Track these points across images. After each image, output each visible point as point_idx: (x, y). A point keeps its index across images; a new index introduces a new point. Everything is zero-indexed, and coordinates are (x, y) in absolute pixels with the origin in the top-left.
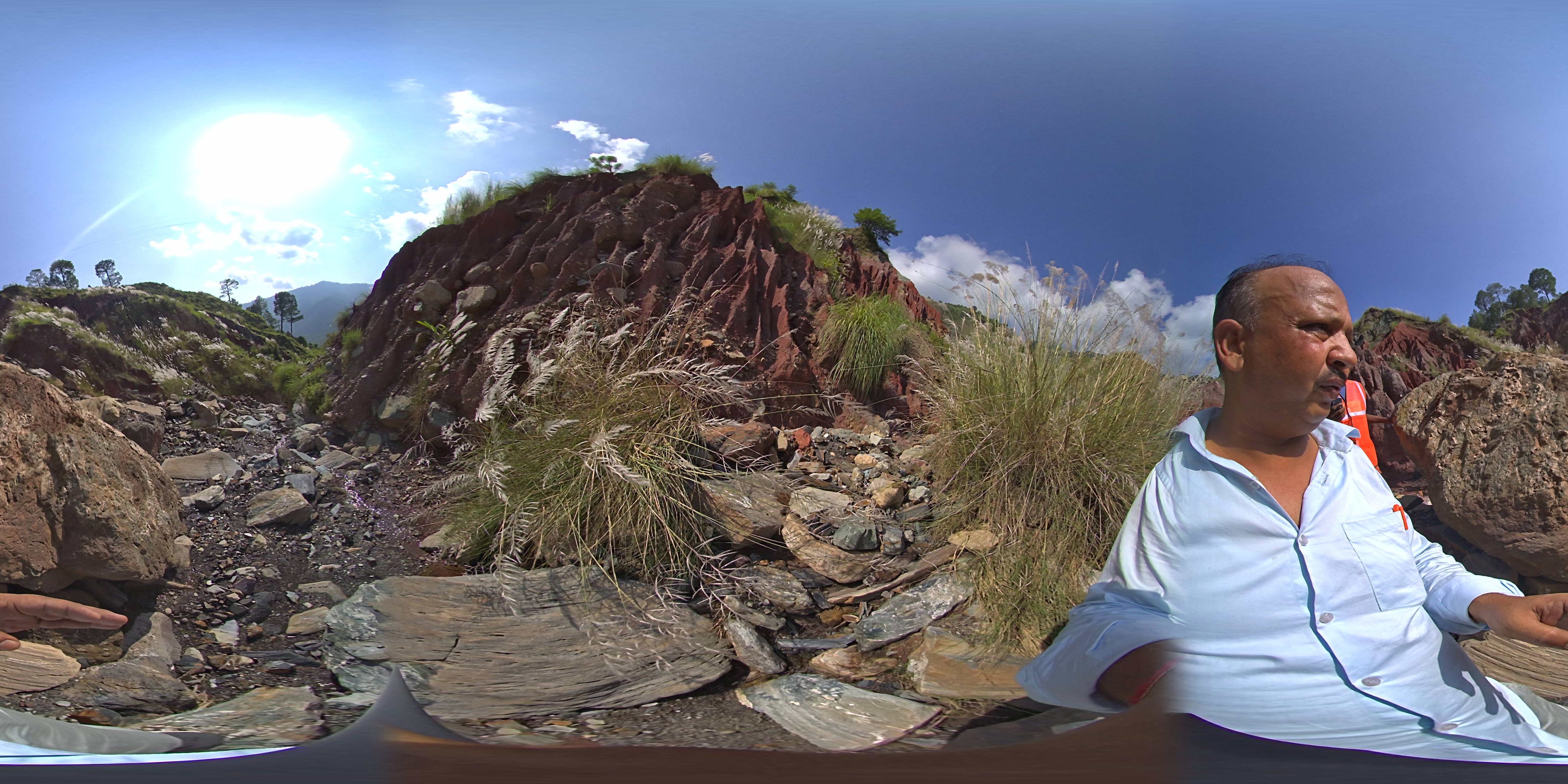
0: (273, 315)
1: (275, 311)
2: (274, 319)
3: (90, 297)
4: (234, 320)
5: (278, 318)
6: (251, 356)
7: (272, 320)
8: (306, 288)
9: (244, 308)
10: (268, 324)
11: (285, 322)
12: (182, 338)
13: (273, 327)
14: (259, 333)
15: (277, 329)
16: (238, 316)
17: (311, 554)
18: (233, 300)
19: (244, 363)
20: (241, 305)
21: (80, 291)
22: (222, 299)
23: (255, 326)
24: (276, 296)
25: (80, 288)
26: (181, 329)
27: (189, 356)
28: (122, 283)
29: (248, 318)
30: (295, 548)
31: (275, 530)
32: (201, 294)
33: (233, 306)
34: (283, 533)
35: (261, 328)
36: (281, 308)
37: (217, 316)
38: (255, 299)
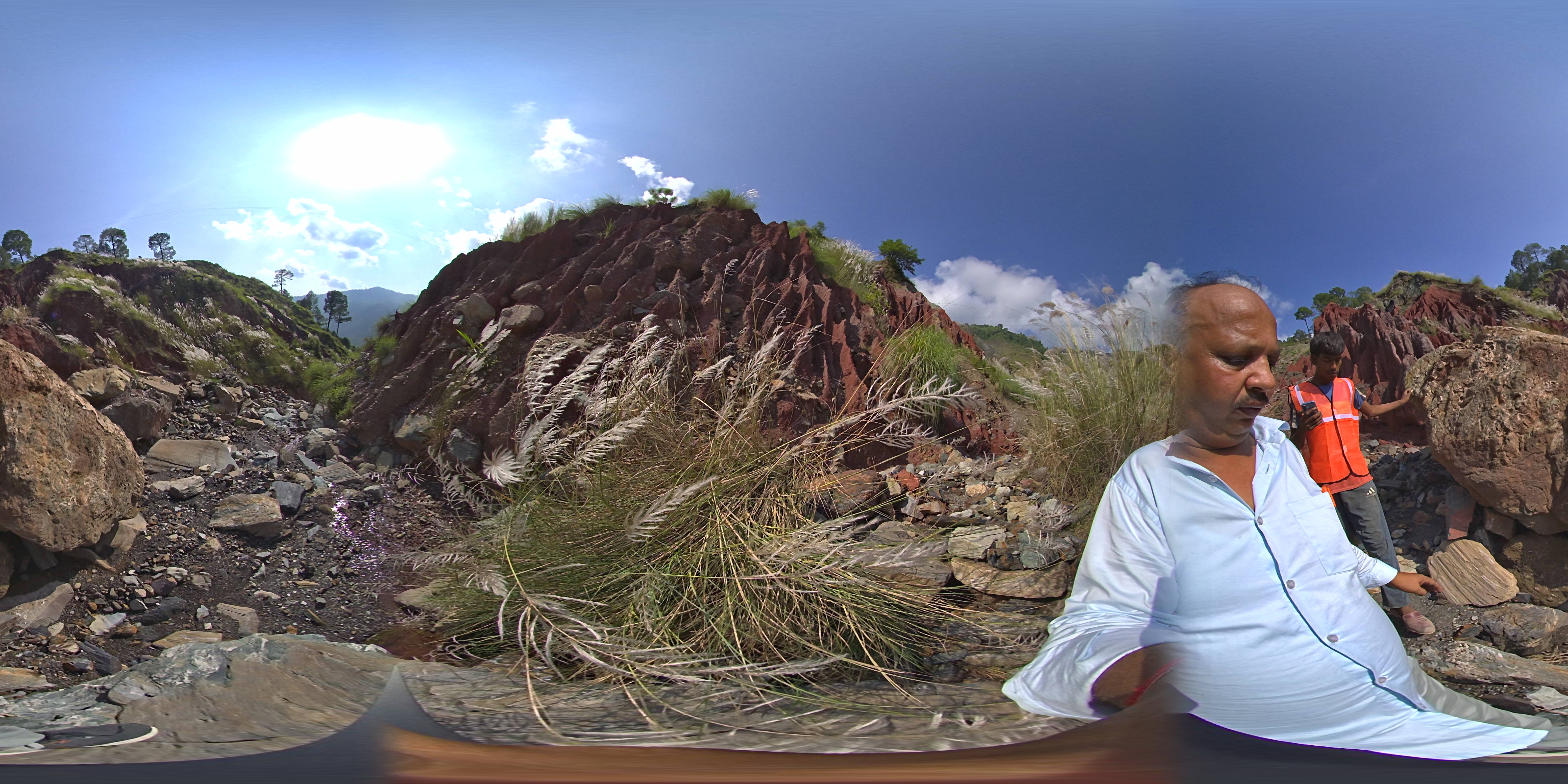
0: (322, 312)
1: (325, 309)
2: (322, 317)
3: (137, 268)
4: (281, 311)
5: (327, 316)
6: (291, 349)
7: (320, 317)
8: (361, 291)
9: (294, 301)
10: (315, 320)
11: (332, 321)
12: (225, 320)
13: (320, 324)
14: (304, 327)
15: (323, 327)
16: (286, 307)
17: (257, 574)
18: (285, 291)
19: (282, 354)
20: (292, 298)
21: (129, 261)
23: (302, 320)
24: (329, 294)
25: (129, 258)
26: (225, 311)
27: (227, 340)
28: (175, 258)
29: (296, 311)
30: (245, 563)
31: (234, 538)
32: (253, 279)
33: (284, 297)
34: (241, 543)
35: (307, 323)
36: (331, 307)
37: (265, 304)
38: (308, 293)
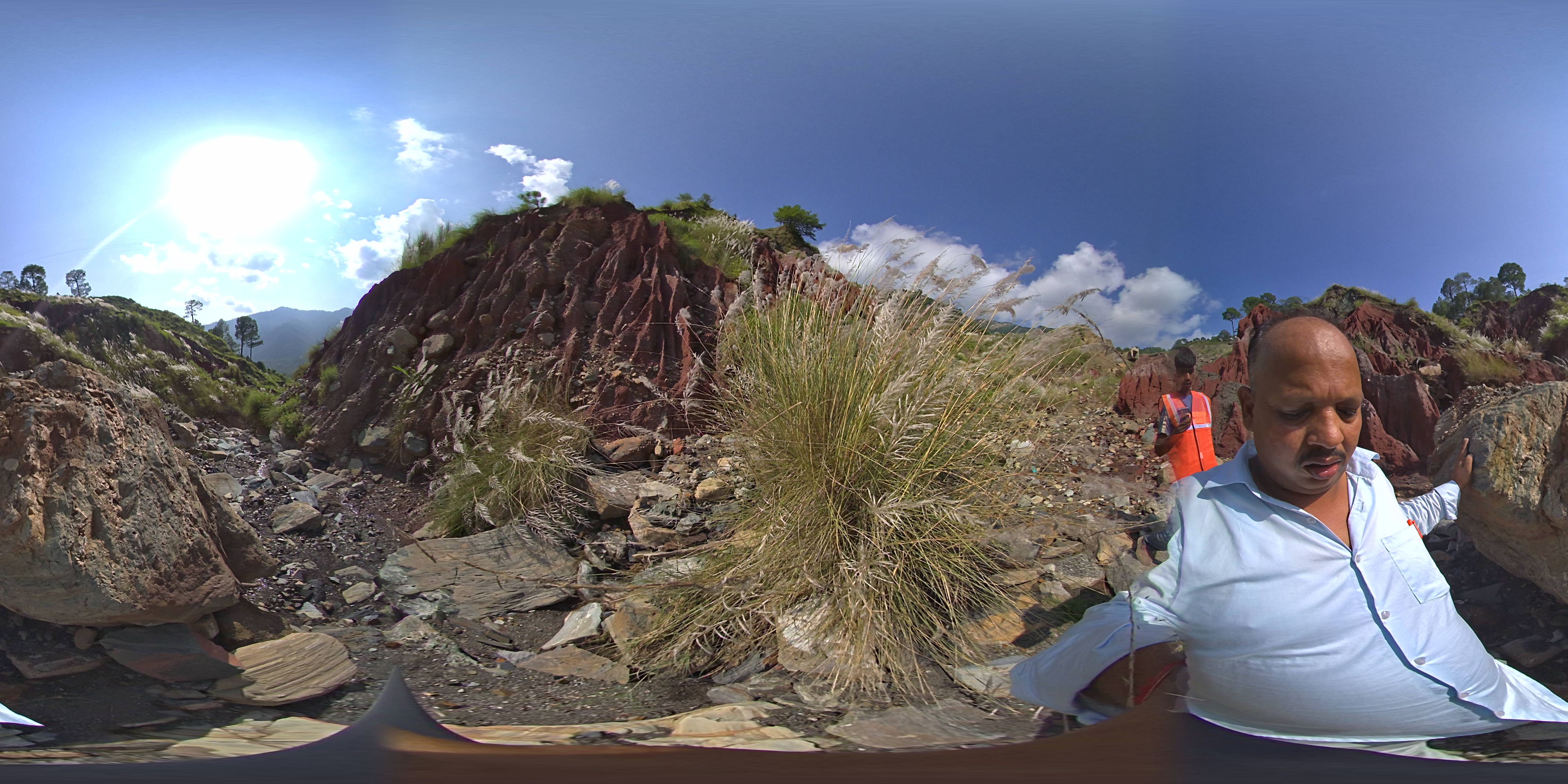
0: (234, 338)
1: (240, 337)
2: (235, 343)
4: (197, 342)
5: (239, 342)
6: (214, 379)
7: (232, 344)
8: (266, 313)
9: (206, 330)
10: (228, 347)
11: (245, 346)
12: (150, 356)
13: (234, 351)
14: (221, 356)
15: (237, 353)
16: (200, 337)
20: (203, 327)
22: (186, 319)
23: (217, 349)
24: (238, 320)
26: (148, 346)
27: (155, 374)
29: (211, 341)
36: (242, 333)
37: (182, 337)
38: (218, 320)
